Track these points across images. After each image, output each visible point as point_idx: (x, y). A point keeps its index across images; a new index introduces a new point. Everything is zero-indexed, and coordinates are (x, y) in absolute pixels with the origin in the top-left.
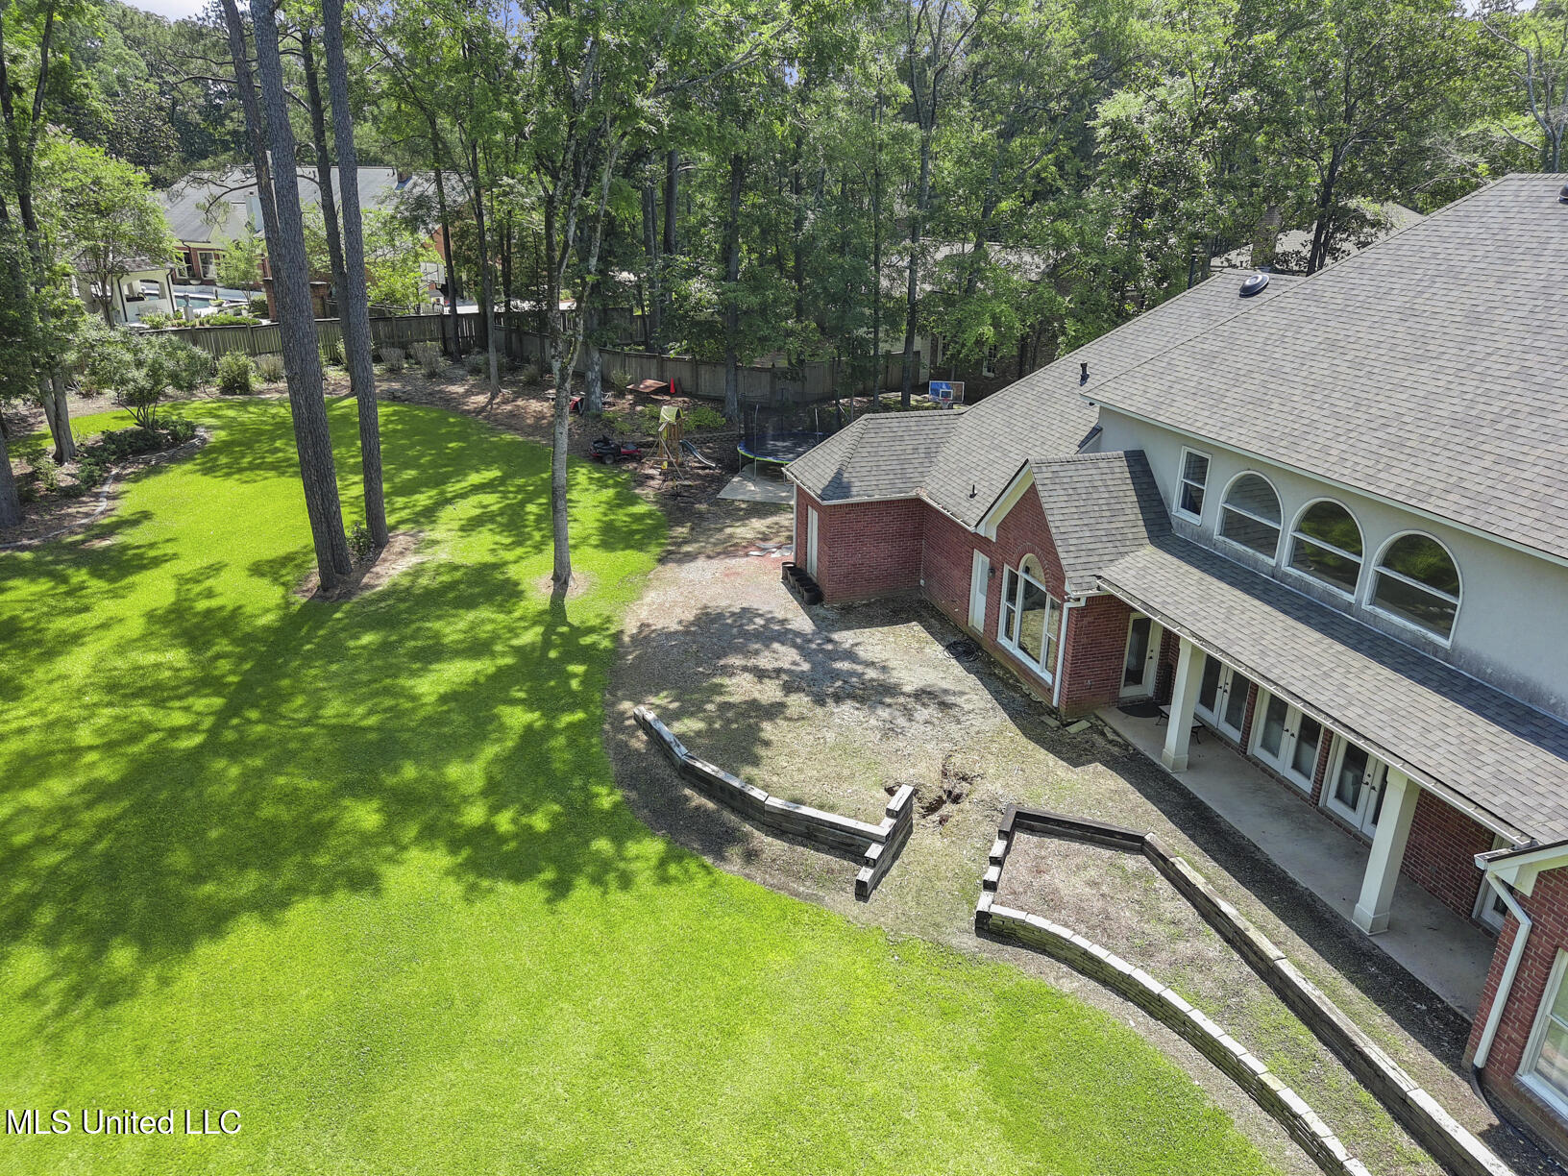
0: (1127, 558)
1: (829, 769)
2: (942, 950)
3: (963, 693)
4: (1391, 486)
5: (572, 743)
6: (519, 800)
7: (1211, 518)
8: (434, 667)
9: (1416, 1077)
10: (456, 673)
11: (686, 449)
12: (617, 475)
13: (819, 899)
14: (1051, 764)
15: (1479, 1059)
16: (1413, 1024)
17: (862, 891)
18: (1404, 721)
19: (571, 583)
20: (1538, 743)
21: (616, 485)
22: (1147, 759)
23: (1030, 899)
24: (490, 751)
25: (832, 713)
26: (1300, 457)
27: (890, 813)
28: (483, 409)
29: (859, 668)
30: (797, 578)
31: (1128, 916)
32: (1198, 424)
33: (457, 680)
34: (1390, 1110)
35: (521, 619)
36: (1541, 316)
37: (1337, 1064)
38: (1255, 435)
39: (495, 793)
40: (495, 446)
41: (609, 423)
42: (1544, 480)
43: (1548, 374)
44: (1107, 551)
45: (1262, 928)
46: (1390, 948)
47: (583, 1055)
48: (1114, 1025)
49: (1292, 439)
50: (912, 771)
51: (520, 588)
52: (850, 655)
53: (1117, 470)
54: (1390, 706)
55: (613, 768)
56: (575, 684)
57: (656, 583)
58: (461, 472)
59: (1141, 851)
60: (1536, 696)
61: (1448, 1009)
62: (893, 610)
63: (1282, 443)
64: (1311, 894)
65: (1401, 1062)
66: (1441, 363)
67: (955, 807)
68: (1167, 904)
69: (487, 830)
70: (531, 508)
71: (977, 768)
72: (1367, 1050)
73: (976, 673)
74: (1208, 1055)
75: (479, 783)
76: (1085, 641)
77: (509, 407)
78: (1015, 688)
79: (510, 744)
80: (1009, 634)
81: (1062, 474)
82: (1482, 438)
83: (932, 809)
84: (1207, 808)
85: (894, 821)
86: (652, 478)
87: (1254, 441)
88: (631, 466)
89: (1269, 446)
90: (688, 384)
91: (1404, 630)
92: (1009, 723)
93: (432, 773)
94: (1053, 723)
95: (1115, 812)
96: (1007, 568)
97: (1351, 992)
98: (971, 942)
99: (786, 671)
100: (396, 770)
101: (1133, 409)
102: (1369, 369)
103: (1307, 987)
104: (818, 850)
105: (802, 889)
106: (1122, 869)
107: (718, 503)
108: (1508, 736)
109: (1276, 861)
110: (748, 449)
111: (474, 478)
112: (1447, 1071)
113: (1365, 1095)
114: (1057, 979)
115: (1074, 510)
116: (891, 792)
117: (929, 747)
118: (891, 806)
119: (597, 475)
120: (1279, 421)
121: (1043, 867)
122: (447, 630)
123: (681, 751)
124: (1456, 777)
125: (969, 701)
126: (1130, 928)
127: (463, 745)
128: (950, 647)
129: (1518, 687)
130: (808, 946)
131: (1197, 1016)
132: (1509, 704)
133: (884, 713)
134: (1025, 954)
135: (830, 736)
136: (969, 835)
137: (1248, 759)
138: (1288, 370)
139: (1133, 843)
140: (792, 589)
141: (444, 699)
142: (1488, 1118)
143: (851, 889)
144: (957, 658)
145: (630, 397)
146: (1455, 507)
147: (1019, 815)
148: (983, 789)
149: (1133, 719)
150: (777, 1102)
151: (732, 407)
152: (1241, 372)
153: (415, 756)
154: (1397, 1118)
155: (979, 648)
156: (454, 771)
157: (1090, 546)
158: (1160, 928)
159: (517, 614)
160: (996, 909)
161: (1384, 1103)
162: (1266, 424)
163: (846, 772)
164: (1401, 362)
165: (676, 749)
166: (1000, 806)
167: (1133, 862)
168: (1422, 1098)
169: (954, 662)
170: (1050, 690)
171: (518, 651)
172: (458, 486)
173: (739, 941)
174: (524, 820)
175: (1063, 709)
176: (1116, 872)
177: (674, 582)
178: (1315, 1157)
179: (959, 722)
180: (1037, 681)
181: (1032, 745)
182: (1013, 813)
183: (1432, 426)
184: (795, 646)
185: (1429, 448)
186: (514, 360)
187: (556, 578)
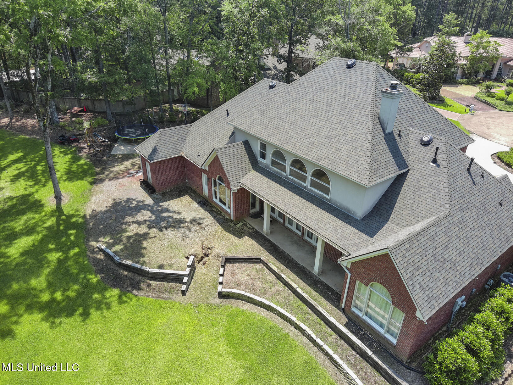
0: (247, 175)
1: (167, 255)
2: (210, 305)
3: (204, 218)
4: (312, 157)
5: (76, 262)
6: (62, 287)
7: (268, 161)
8: (15, 242)
9: (330, 313)
10: (25, 242)
11: (95, 136)
12: (71, 149)
13: (171, 298)
14: (233, 239)
15: (343, 306)
16: (328, 299)
17: (184, 293)
18: (320, 222)
19: (62, 198)
20: (350, 225)
21: (71, 153)
22: (259, 232)
23: (232, 285)
24: (46, 271)
25: (165, 234)
26: (289, 147)
27: (188, 266)
28: (8, 125)
29: (171, 214)
30: (145, 184)
31: (258, 283)
32: (262, 135)
33: (26, 246)
34: (325, 323)
35: (45, 215)
36: (344, 105)
37: (313, 313)
38: (277, 139)
39: (51, 286)
40: (17, 142)
41: (63, 127)
42: (346, 156)
43: (346, 123)
44: (241, 174)
45: (292, 280)
46: (323, 279)
47: (104, 371)
48: (258, 316)
49: (287, 141)
50: (193, 250)
51: (43, 202)
52: (167, 210)
53: (241, 148)
54: (317, 218)
55: (94, 268)
56: (72, 238)
57: (95, 193)
58: (5, 156)
59: (260, 262)
60: (349, 211)
61: (336, 292)
62: (179, 192)
63: (285, 142)
64: (303, 267)
65: (326, 310)
66: (321, 118)
67: (207, 258)
68: (268, 277)
69: (53, 300)
70: (39, 168)
71: (212, 245)
72: (319, 309)
73: (208, 211)
74: (282, 318)
75: (44, 285)
76: (238, 200)
77: (19, 123)
78: (220, 214)
79: (52, 267)
80: (216, 197)
81: (225, 152)
82: (332, 142)
83: (200, 260)
84: (276, 246)
85: (190, 268)
86: (84, 148)
87: (277, 141)
88: (75, 144)
89: (281, 143)
90: (91, 107)
91: (319, 194)
92: (220, 227)
93: (25, 285)
94: (232, 225)
95: (252, 252)
96: (212, 179)
97: (314, 293)
98: (218, 301)
99: (148, 221)
100: (10, 287)
101: (243, 129)
102: (304, 119)
103: (304, 295)
104: (168, 282)
105: (165, 296)
106: (256, 269)
107: (111, 156)
108: (344, 223)
109: (294, 259)
110: (119, 134)
111: (12, 157)
112: (337, 310)
113: (319, 320)
114: (242, 306)
115: (230, 163)
116: (188, 258)
117: (197, 240)
118: (188, 264)
119: (63, 150)
120: (283, 135)
121: (235, 274)
122: (16, 225)
123: (117, 258)
124: (333, 238)
125: (207, 221)
126: (260, 287)
127: (35, 271)
128: (199, 203)
129: (345, 209)
130: (170, 315)
131: (279, 309)
132: (344, 214)
133: (182, 230)
134: (233, 301)
135: (166, 243)
136: (213, 266)
137: (285, 227)
138: (283, 118)
139: (258, 260)
140: (144, 189)
141: (22, 254)
142: (345, 320)
143: (180, 292)
144: (201, 206)
145: (69, 114)
146: (327, 164)
147: (226, 259)
148: (215, 251)
149: (254, 220)
150: (168, 367)
151: (110, 116)
152: (272, 118)
153: (17, 280)
154: (327, 324)
155: (208, 202)
156: (34, 282)
157: (236, 173)
158: (267, 285)
159: (43, 214)
160: (224, 290)
161: (324, 321)
162: (280, 136)
163: (173, 255)
164: (312, 117)
165: (115, 258)
166: (220, 256)
167: (258, 266)
168: (332, 319)
169: (201, 208)
170: (230, 215)
171: (48, 229)
172: (5, 162)
173: (148, 319)
174: (66, 294)
175: (234, 220)
176: (254, 270)
177: (102, 192)
178: (309, 339)
179: (205, 230)
180: (226, 212)
181: (227, 233)
182: (224, 258)
183: (320, 138)
184: (148, 210)
185: (320, 145)
186: (16, 102)
187: (56, 197)
